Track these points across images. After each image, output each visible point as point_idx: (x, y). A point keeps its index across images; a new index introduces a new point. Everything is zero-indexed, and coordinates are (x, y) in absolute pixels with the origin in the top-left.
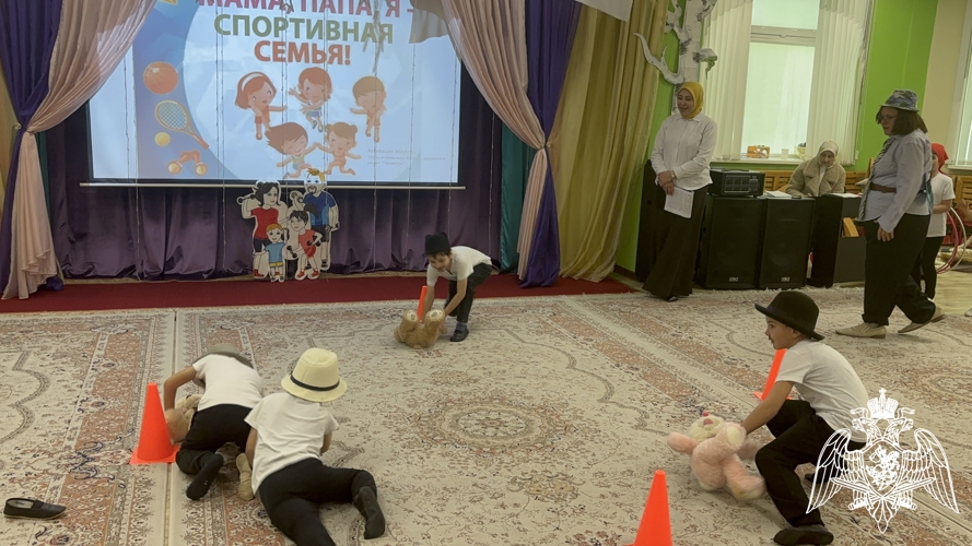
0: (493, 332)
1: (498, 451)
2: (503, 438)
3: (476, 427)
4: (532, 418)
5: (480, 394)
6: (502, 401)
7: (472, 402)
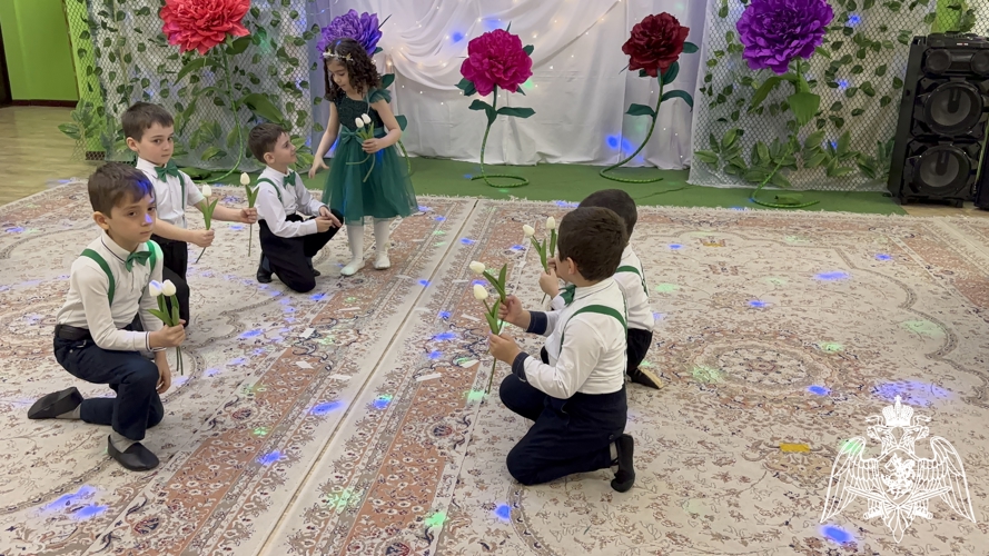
0: (818, 250)
1: (753, 403)
2: (767, 386)
3: (739, 368)
4: (821, 366)
5: (764, 327)
6: (789, 339)
7: (750, 336)
